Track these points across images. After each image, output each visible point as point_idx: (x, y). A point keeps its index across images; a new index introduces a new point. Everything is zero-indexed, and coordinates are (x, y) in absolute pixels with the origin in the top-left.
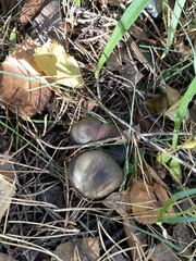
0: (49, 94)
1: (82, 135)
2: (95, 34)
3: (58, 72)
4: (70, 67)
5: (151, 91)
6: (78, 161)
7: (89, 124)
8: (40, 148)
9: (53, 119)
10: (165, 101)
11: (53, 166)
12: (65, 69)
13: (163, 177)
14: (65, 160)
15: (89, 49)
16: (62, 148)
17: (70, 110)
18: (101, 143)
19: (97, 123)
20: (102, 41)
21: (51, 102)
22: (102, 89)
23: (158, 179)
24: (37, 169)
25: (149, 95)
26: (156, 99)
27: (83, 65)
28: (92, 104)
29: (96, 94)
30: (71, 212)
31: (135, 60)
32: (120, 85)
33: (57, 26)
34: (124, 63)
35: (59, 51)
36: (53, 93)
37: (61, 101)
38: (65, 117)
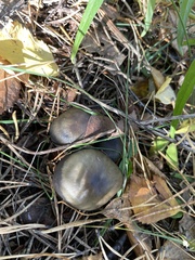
0: (17, 87)
1: (66, 133)
2: (64, 15)
3: (26, 59)
4: (40, 53)
5: (135, 74)
6: (65, 168)
7: (73, 117)
8: (14, 156)
9: (27, 117)
10: (151, 83)
11: (33, 174)
12: (34, 55)
13: (161, 166)
14: (48, 165)
15: (60, 32)
16: (42, 153)
17: (47, 103)
18: (92, 141)
19: (82, 116)
20: (74, 22)
21: (21, 96)
22: (81, 74)
23: (156, 170)
24: (13, 184)
25: (134, 78)
26: (142, 82)
27: (55, 50)
28: (72, 93)
29: (76, 81)
30: (64, 231)
31: (113, 40)
32: (102, 68)
33: (20, 9)
34: (102, 44)
35: (25, 36)
36: (22, 85)
37: (34, 94)
38: (41, 113)
